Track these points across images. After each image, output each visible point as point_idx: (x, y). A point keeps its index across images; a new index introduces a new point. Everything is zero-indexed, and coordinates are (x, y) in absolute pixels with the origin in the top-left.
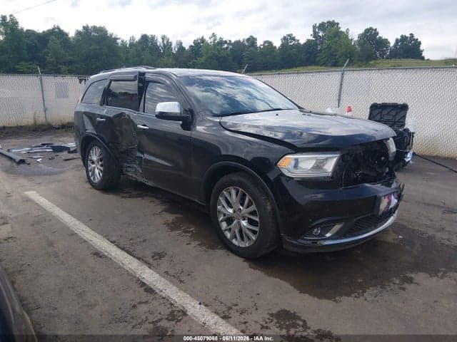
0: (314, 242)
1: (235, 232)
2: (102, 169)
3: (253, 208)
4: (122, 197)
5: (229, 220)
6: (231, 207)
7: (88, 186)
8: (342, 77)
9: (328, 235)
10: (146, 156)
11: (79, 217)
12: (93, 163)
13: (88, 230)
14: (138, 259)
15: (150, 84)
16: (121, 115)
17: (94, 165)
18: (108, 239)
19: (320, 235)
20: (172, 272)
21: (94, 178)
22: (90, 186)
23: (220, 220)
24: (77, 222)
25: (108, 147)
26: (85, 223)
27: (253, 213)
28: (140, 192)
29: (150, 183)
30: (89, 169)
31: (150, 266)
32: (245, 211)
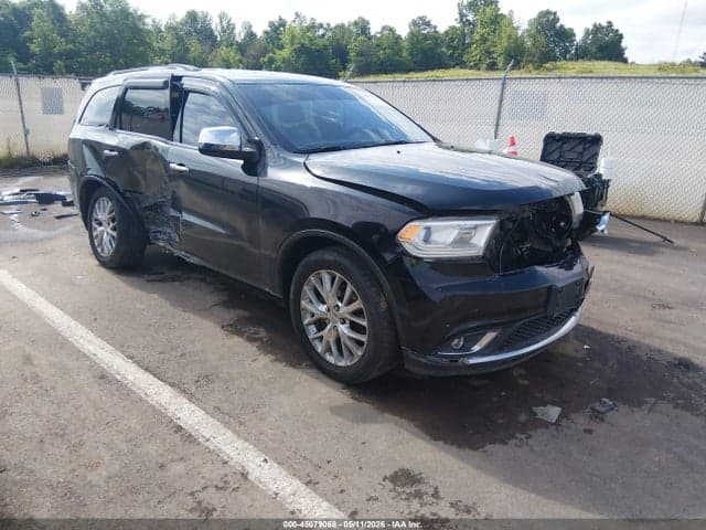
0: (454, 360)
1: (328, 342)
2: (115, 234)
3: (357, 305)
4: (148, 281)
5: (321, 324)
6: (324, 303)
7: (94, 262)
8: (503, 88)
9: (476, 348)
10: (186, 217)
11: (76, 315)
12: (100, 224)
13: (90, 336)
14: (172, 385)
15: (190, 95)
16: (144, 146)
17: (102, 228)
18: (123, 352)
19: (462, 349)
20: (226, 407)
21: (102, 250)
22: (97, 262)
23: (306, 322)
24: (73, 323)
25: (124, 198)
26: (85, 324)
27: (358, 313)
28: (179, 273)
29: (194, 260)
30: (94, 234)
31: (191, 397)
32: (344, 310)
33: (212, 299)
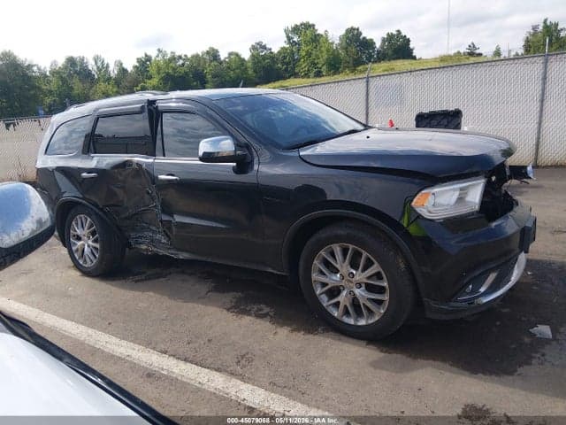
0: (470, 302)
1: (345, 306)
2: (98, 246)
3: (375, 268)
4: (136, 281)
5: (334, 292)
6: (337, 271)
8: (367, 85)
9: (482, 290)
10: (178, 219)
11: (89, 322)
12: (79, 238)
13: (114, 340)
14: (218, 370)
16: (125, 164)
17: (81, 242)
18: (154, 349)
19: (473, 291)
20: (280, 381)
21: (85, 261)
22: (78, 273)
23: (318, 292)
24: (90, 331)
25: (105, 212)
26: (104, 330)
27: (378, 276)
29: (183, 256)
30: (74, 248)
31: (243, 378)
32: (360, 276)
33: (203, 288)
